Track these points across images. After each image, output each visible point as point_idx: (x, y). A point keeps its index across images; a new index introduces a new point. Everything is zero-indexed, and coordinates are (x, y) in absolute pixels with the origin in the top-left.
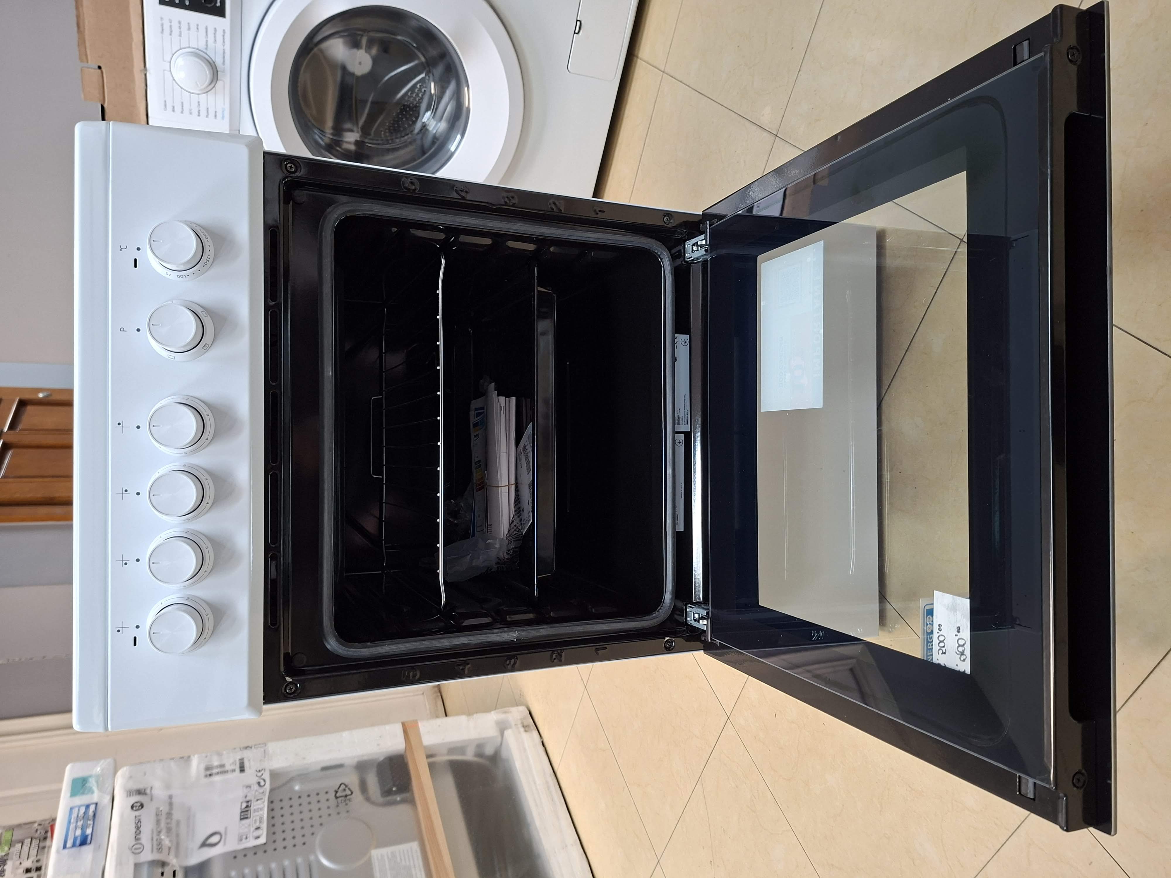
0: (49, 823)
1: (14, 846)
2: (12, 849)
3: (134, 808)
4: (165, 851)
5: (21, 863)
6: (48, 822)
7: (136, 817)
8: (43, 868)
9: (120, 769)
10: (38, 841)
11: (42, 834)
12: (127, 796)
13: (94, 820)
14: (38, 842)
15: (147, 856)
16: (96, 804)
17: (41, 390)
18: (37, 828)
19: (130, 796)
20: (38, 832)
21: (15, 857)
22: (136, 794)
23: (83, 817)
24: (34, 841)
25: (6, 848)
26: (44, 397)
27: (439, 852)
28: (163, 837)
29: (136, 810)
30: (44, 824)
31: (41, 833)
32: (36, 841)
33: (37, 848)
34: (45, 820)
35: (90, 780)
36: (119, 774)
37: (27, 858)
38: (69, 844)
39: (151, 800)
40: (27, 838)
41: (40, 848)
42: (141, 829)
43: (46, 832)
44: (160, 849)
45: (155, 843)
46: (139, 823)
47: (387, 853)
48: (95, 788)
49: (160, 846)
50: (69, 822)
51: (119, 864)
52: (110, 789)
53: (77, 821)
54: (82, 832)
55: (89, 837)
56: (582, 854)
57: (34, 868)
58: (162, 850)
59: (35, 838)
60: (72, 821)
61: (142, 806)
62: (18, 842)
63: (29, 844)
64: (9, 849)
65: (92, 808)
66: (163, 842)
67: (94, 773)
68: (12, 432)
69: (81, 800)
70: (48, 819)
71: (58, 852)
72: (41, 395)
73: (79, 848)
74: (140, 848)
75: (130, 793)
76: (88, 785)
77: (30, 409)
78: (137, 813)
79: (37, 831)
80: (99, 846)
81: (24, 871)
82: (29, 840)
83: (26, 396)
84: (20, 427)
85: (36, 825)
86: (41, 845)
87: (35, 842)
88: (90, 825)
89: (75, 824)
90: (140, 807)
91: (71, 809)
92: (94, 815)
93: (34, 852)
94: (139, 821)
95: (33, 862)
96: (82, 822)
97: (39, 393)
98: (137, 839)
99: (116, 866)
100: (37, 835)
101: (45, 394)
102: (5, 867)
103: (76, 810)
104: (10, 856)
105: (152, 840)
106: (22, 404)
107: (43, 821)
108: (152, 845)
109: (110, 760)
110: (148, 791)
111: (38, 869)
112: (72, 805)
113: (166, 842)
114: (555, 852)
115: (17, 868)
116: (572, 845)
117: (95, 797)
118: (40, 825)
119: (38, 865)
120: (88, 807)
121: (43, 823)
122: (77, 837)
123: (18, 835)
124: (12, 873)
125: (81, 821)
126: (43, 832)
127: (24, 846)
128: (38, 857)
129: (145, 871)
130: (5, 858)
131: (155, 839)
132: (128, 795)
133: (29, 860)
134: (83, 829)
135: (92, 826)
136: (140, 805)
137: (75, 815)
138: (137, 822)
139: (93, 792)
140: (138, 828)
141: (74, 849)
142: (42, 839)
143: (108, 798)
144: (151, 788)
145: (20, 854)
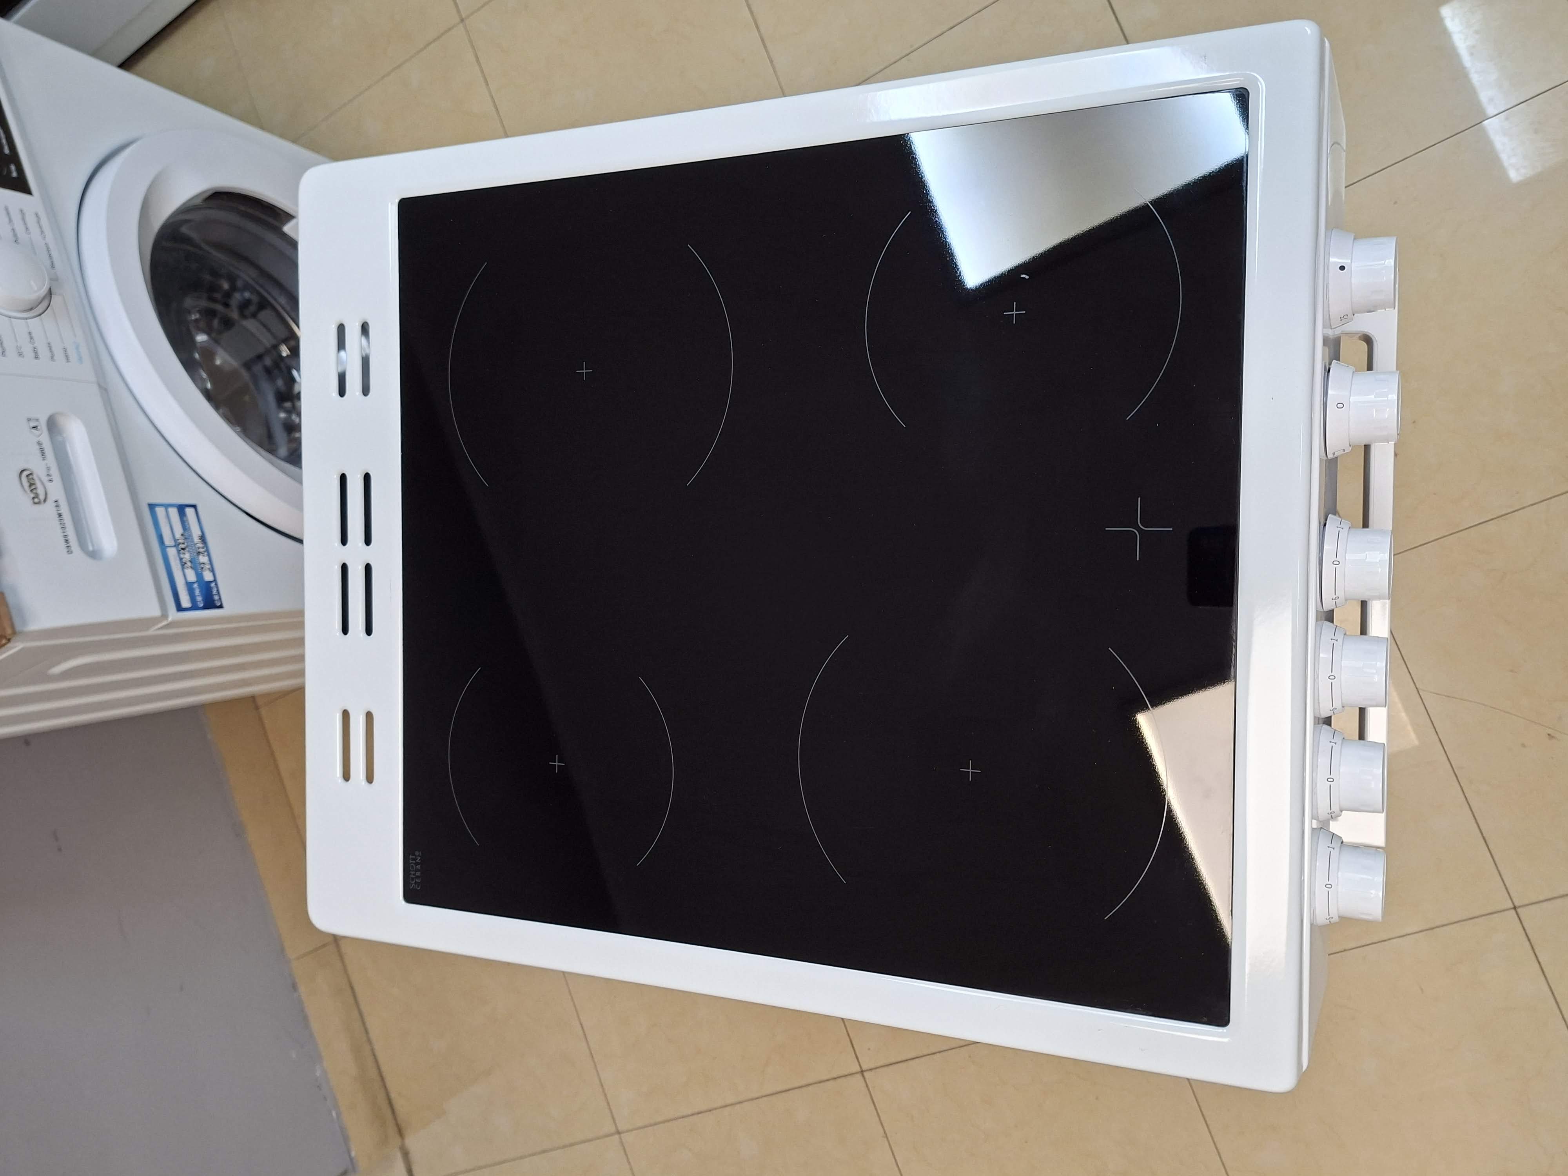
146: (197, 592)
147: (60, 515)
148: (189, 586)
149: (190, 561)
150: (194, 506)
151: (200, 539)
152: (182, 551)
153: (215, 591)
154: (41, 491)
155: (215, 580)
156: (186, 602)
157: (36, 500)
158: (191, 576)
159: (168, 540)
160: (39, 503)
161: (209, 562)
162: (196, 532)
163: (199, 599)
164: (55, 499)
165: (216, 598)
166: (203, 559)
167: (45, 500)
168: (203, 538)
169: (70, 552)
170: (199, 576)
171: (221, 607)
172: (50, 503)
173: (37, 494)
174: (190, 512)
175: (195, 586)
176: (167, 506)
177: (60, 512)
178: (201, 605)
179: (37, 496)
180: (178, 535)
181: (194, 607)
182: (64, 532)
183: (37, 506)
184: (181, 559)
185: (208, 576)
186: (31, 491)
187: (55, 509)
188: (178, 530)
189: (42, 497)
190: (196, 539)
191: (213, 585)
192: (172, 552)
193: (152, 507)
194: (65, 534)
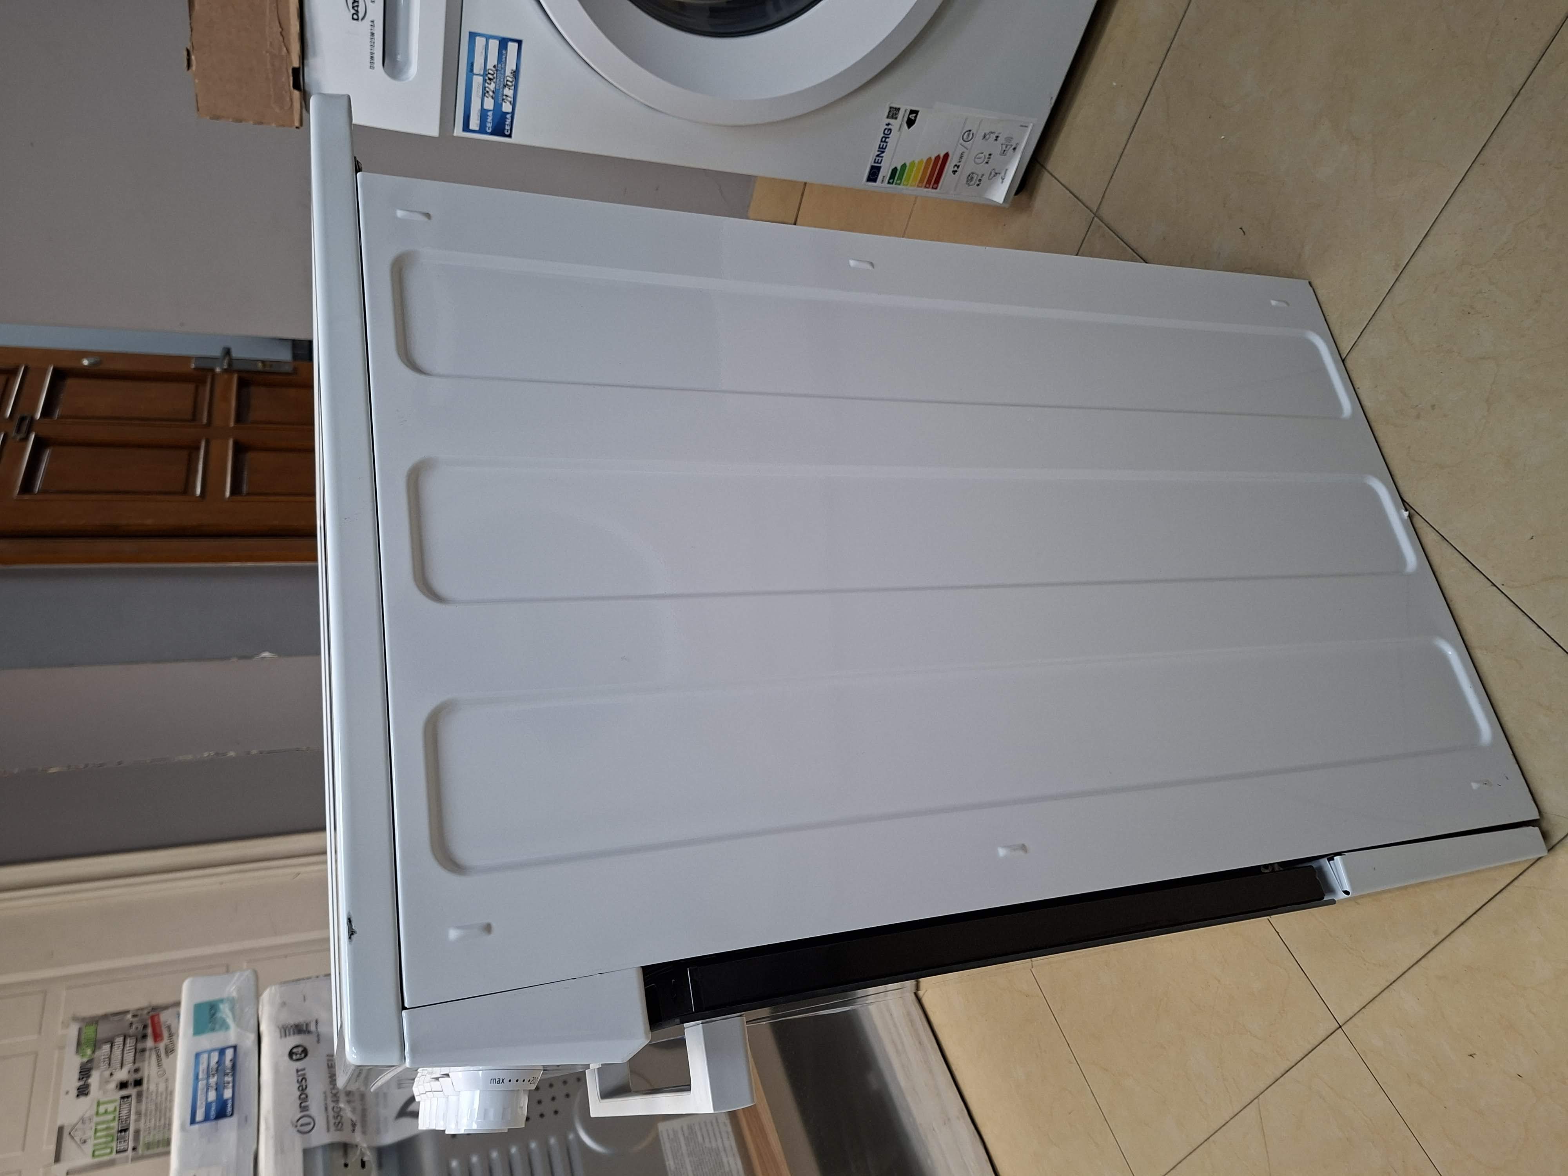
0: (149, 1013)
1: (100, 1048)
2: (97, 1053)
3: (294, 1057)
4: (347, 1127)
5: (111, 1074)
6: (145, 1012)
7: (298, 1071)
8: (145, 1081)
9: (265, 989)
10: (135, 1040)
11: (139, 1029)
12: (281, 1037)
13: (234, 1075)
14: (135, 1042)
15: (321, 1136)
16: (235, 1048)
17: (85, 354)
18: (131, 1020)
19: (286, 1036)
20: (134, 1026)
21: (103, 1066)
22: (294, 1034)
23: (217, 1070)
24: (128, 1041)
25: (89, 1052)
26: (90, 365)
27: (762, 1130)
28: (342, 1105)
29: (298, 1060)
30: (141, 1015)
31: (137, 1028)
32: (132, 1041)
33: (134, 1050)
34: (142, 1009)
35: (221, 1006)
36: (266, 996)
37: (119, 1065)
38: (200, 1116)
39: (318, 1041)
40: (118, 1036)
41: (138, 1051)
42: (308, 1091)
43: (145, 1027)
44: (339, 1125)
45: (331, 1114)
46: (304, 1081)
47: (682, 1128)
48: (230, 1021)
49: (339, 1118)
50: (196, 1078)
51: (280, 1150)
52: (253, 1022)
53: (208, 1077)
54: (217, 1095)
55: (229, 1105)
56: (974, 1132)
57: (131, 1081)
58: (341, 1127)
59: (130, 1036)
60: (200, 1077)
61: (305, 1052)
62: (106, 1042)
63: (121, 1046)
64: (94, 1052)
65: (229, 1054)
66: (342, 1113)
67: (225, 995)
68: (47, 420)
69: (210, 1041)
70: (147, 1008)
71: (183, 1128)
72: (86, 362)
73: (214, 1123)
74: (309, 1124)
75: (285, 1030)
76: (219, 1015)
77: (70, 382)
78: (299, 1065)
79: (131, 1024)
80: (246, 1118)
81: (117, 1087)
82: (121, 1039)
83: (65, 364)
84: (57, 413)
85: (129, 1016)
86: (140, 1046)
87: (130, 1042)
88: (228, 1083)
89: (205, 1082)
90: (303, 1055)
91: (197, 1055)
92: (234, 1067)
93: (129, 1057)
94: (304, 1079)
95: (129, 1072)
96: (216, 1077)
97: (83, 359)
98: (303, 1108)
99: (276, 1154)
100: (132, 1031)
101: (92, 360)
102: (90, 1081)
103: (205, 1056)
104: (95, 1062)
105: (326, 1109)
106: (60, 376)
107: (138, 1010)
108: (328, 1117)
109: (248, 973)
110: (313, 1028)
111: (138, 1083)
112: (199, 1050)
113: (348, 1113)
114: (934, 1130)
115: (107, 1082)
116: (958, 1118)
117: (232, 1036)
118: (134, 1016)
119: (137, 1076)
120: (222, 1052)
121: (139, 1013)
122: (211, 1103)
123: (104, 1030)
124: (100, 1088)
125: (213, 1075)
126: (140, 1027)
127: (115, 1047)
128: (136, 1065)
129: (319, 1161)
130: (89, 1066)
131: (330, 1109)
132: (283, 1034)
133: (123, 1069)
134: (219, 1089)
135: (231, 1085)
136: (302, 1051)
137: (203, 1066)
138: (300, 1079)
139: (227, 1028)
140: (303, 1089)
141: (207, 1125)
142: (139, 1036)
143: (252, 1037)
144: (317, 1022)
145: (110, 1060)
146: (490, 119)
147: (372, 34)
148: (483, 113)
149: (493, 92)
150: (520, 42)
151: (511, 73)
152: (488, 81)
153: (508, 122)
154: (361, 10)
155: (513, 113)
156: (474, 124)
157: (355, 17)
158: (489, 104)
159: (478, 68)
160: (357, 20)
161: (512, 96)
162: (511, 65)
163: (489, 125)
164: (372, 19)
165: (508, 128)
166: (509, 92)
167: (362, 19)
168: (516, 74)
169: (372, 67)
170: (498, 106)
171: (510, 136)
172: (367, 22)
173: (357, 11)
174: (512, 47)
175: (490, 114)
176: (488, 37)
177: (373, 31)
178: (489, 131)
179: (357, 12)
180: (490, 66)
181: (482, 130)
182: (371, 50)
183: (355, 22)
184: (484, 88)
185: (507, 107)
186: (353, 8)
187: (370, 28)
188: (493, 60)
189: (361, 15)
190: (508, 72)
191: (509, 116)
192: (478, 81)
193: (473, 36)
194: (372, 51)
